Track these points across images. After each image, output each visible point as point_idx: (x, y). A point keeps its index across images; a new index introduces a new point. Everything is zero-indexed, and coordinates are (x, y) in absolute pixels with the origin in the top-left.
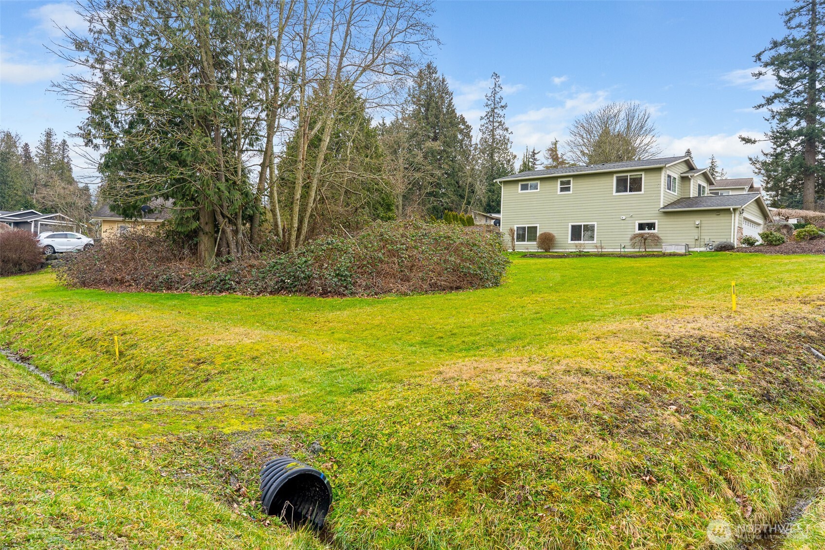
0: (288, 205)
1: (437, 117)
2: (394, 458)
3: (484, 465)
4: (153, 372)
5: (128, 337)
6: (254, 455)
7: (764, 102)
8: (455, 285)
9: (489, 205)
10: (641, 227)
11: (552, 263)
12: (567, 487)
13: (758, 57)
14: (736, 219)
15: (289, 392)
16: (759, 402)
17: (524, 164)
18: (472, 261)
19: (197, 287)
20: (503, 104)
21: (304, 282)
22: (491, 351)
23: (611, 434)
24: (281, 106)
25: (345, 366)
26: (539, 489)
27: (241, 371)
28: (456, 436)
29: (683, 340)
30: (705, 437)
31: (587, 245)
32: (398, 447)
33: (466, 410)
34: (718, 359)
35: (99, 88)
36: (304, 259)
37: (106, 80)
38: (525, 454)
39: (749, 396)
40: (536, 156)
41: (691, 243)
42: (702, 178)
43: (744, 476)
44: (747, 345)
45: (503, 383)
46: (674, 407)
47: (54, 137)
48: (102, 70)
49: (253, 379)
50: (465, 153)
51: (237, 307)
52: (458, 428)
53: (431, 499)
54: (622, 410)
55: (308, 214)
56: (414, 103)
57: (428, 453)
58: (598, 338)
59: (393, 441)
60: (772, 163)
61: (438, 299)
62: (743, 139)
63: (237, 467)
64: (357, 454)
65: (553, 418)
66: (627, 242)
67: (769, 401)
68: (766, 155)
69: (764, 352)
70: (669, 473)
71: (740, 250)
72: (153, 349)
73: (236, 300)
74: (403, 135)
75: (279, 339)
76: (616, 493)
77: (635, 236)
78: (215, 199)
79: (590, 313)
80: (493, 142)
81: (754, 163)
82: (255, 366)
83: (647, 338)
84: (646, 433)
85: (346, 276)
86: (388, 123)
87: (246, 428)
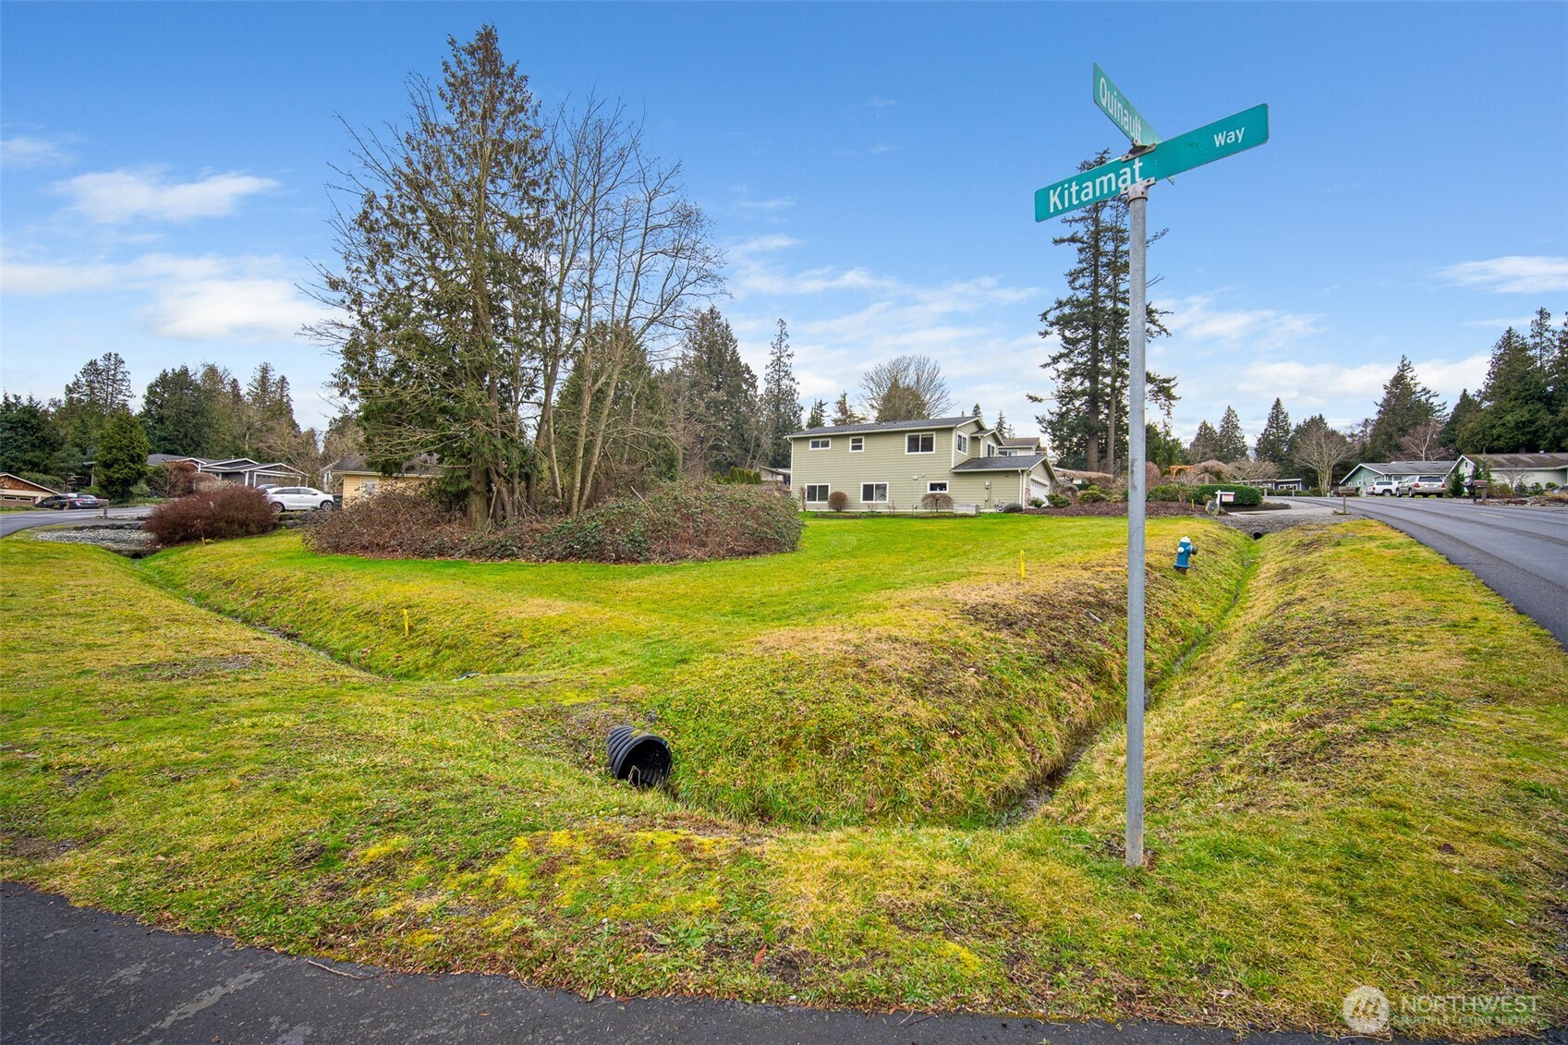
0: (570, 465)
1: (720, 365)
2: (728, 723)
3: (812, 725)
4: (455, 647)
5: (415, 610)
6: (597, 725)
7: (1049, 361)
8: (752, 550)
9: (775, 459)
10: (933, 487)
11: (845, 524)
12: (886, 742)
13: (1044, 316)
14: (1024, 481)
15: (613, 664)
16: (1045, 663)
17: (813, 417)
18: (768, 524)
19: (473, 553)
20: (789, 352)
21: (595, 548)
22: (802, 620)
23: (921, 694)
24: (563, 356)
25: (662, 637)
26: (863, 744)
27: (553, 644)
28: (784, 701)
29: (979, 608)
30: (1000, 695)
31: (880, 505)
32: (731, 714)
33: (790, 677)
34: (1009, 625)
35: (355, 332)
36: (594, 524)
37: (365, 324)
38: (849, 714)
39: (1036, 658)
40: (823, 408)
41: (982, 504)
42: (991, 438)
43: (1033, 728)
44: (1034, 611)
45: (821, 651)
46: (973, 670)
47: (272, 373)
48: (359, 312)
49: (570, 653)
50: (750, 404)
51: (525, 575)
52: (785, 694)
53: (766, 758)
54: (929, 673)
55: (591, 474)
56: (696, 349)
57: (759, 717)
58: (902, 607)
59: (725, 707)
60: (1058, 422)
61: (737, 565)
62: (1031, 398)
63: (582, 737)
64: (692, 721)
65: (870, 682)
66: (919, 503)
67: (1054, 661)
68: (1052, 414)
69: (1050, 618)
70: (971, 728)
71: (1027, 512)
72: (448, 623)
73: (521, 568)
74: (685, 383)
75: (584, 610)
76: (927, 746)
77: (927, 497)
78: (489, 457)
79: (891, 580)
80: (779, 392)
81: (1040, 422)
82: (566, 639)
83: (947, 605)
84: (950, 693)
85: (640, 542)
86: (667, 370)
87: (582, 699)
